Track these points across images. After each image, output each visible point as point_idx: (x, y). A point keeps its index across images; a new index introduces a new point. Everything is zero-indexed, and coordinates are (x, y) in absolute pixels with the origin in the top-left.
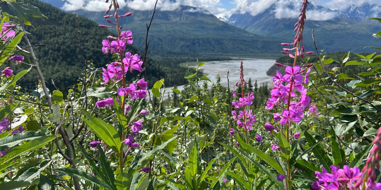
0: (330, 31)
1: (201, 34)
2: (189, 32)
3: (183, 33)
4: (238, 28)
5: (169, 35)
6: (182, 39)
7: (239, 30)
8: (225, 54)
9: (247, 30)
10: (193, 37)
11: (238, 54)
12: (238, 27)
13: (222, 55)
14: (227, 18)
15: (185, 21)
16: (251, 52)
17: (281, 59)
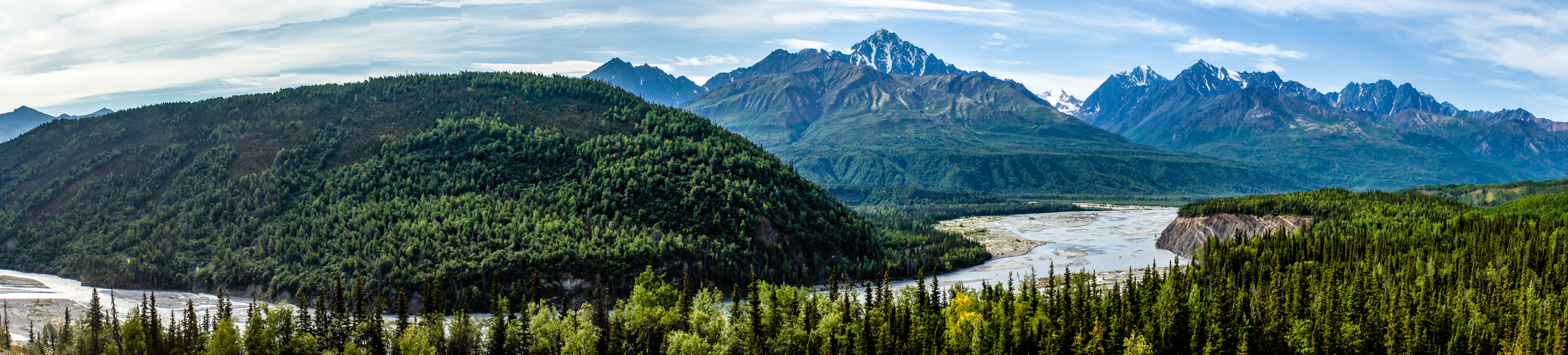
0: (1320, 139)
1: (1005, 146)
2: (976, 142)
3: (960, 143)
4: (1103, 131)
5: (921, 150)
6: (955, 159)
7: (1106, 134)
8: (1069, 195)
9: (1125, 135)
10: (983, 152)
11: (1100, 196)
12: (1104, 127)
13: (1059, 198)
14: (1077, 106)
15: (965, 113)
16: (1134, 189)
17: (1189, 205)
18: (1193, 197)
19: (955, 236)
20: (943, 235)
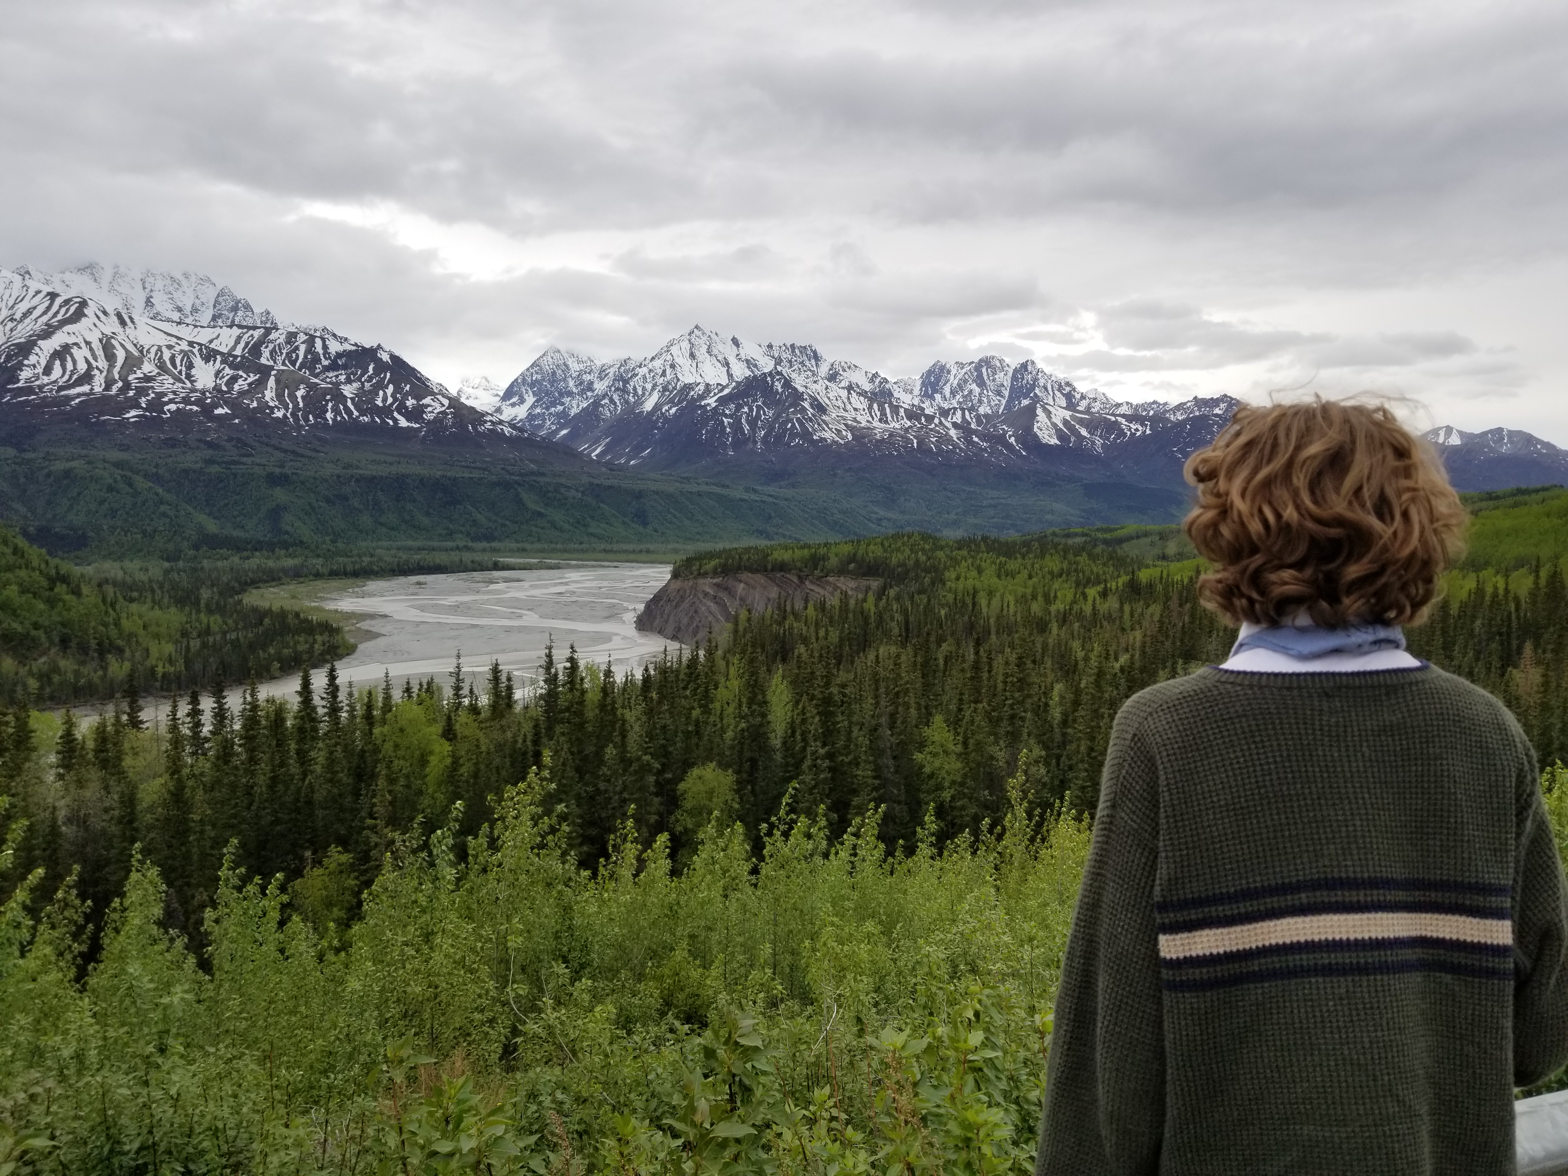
1: (370, 460)
2: (316, 450)
5: (210, 462)
6: (276, 480)
8: (482, 545)
10: (330, 469)
14: (494, 395)
16: (594, 535)
17: (689, 560)
18: (691, 549)
19: (283, 614)
20: (261, 614)
